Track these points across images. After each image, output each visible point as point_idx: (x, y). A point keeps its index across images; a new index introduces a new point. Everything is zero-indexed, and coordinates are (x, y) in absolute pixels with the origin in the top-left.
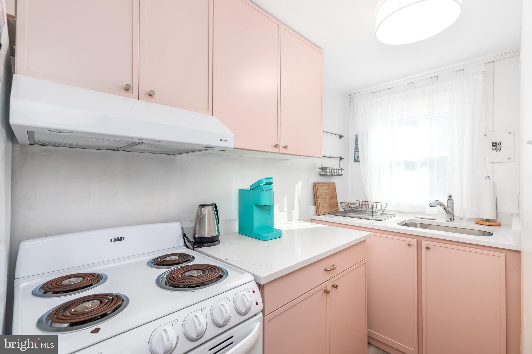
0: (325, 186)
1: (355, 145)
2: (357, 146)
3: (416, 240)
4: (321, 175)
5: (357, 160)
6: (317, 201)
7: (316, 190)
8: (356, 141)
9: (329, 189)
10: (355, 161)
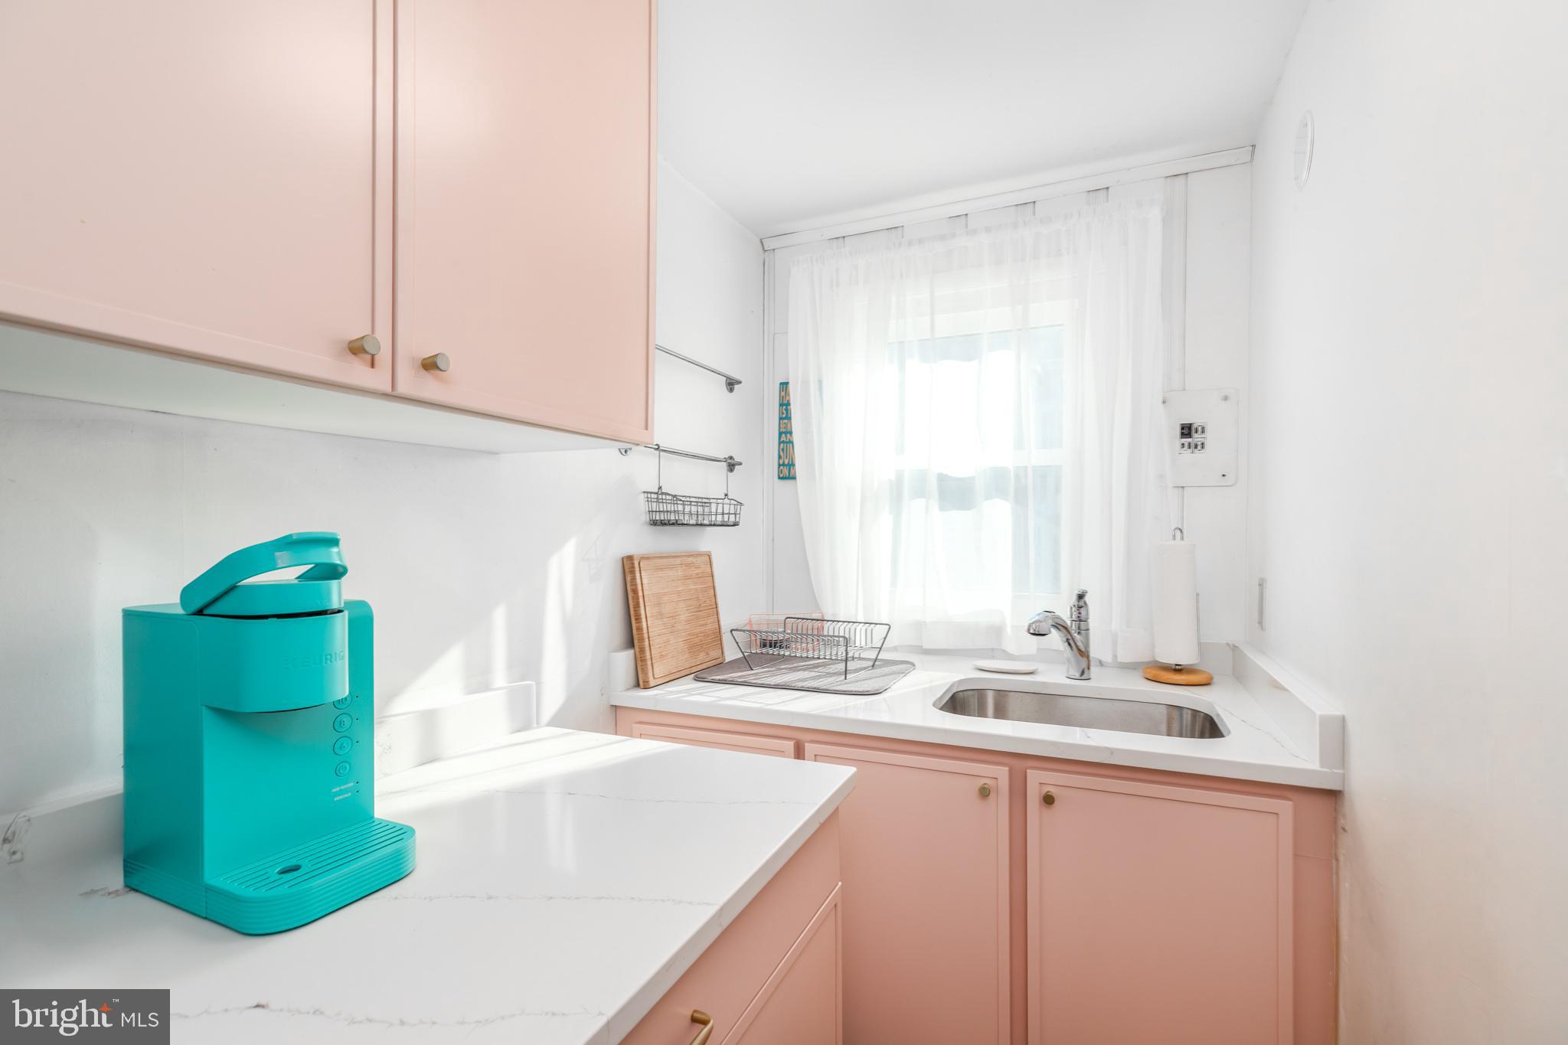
0: (672, 567)
1: (781, 419)
2: (786, 421)
3: (1007, 769)
4: (654, 523)
5: (786, 471)
6: (640, 629)
7: (636, 585)
8: (785, 405)
9: (687, 578)
10: (781, 476)
